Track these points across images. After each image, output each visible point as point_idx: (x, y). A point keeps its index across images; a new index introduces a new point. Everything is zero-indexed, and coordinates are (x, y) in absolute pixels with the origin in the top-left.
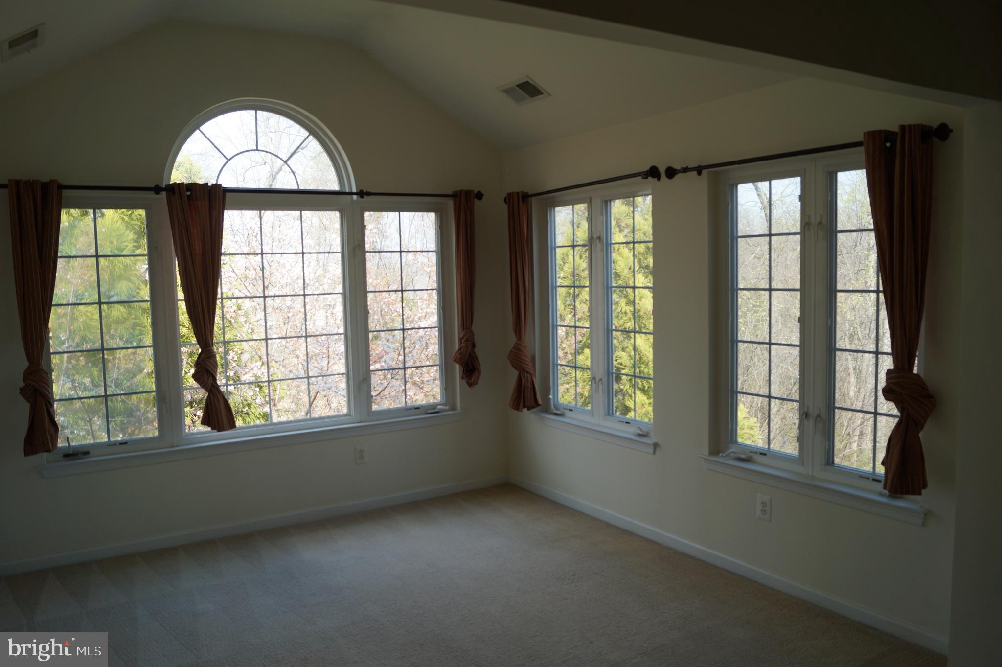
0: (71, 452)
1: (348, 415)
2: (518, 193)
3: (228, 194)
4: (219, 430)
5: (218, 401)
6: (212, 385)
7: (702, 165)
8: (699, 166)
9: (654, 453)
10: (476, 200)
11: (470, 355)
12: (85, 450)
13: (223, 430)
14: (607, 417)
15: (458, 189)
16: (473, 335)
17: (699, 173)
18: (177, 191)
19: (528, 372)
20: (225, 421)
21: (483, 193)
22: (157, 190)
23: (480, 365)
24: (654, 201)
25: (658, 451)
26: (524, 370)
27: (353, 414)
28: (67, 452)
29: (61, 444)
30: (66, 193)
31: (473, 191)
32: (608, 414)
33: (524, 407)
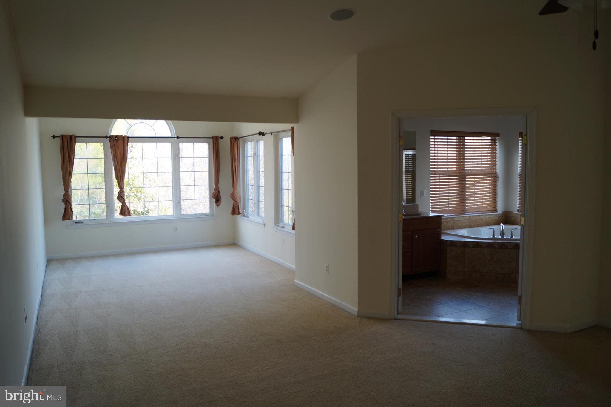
0: (77, 221)
1: (173, 215)
2: (233, 137)
3: (129, 138)
4: (125, 216)
5: (125, 207)
6: (123, 201)
7: (273, 132)
8: (272, 132)
9: (264, 227)
10: (220, 139)
11: (217, 195)
12: (82, 221)
13: (126, 216)
14: (258, 217)
15: (213, 136)
16: (219, 188)
17: (272, 134)
18: (112, 137)
19: (237, 202)
20: (127, 213)
21: (223, 137)
22: (106, 137)
23: (221, 199)
24: (264, 143)
25: (265, 226)
26: (235, 201)
27: (174, 214)
28: (76, 222)
29: (74, 218)
30: (77, 138)
31: (219, 136)
32: (259, 216)
33: (235, 214)
